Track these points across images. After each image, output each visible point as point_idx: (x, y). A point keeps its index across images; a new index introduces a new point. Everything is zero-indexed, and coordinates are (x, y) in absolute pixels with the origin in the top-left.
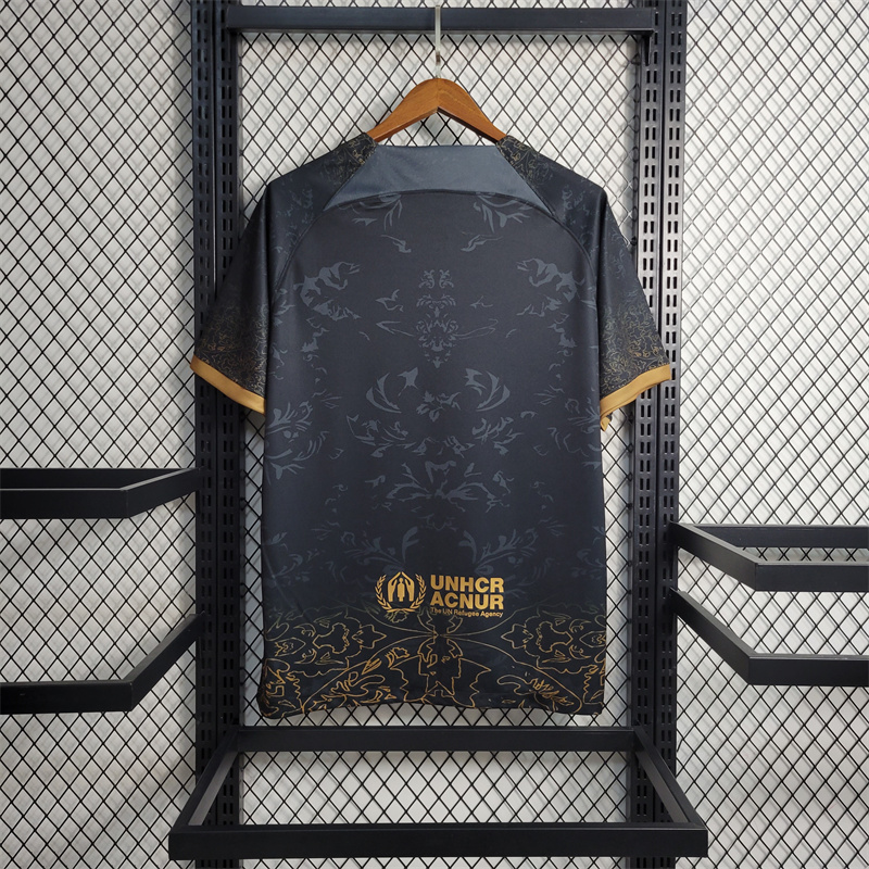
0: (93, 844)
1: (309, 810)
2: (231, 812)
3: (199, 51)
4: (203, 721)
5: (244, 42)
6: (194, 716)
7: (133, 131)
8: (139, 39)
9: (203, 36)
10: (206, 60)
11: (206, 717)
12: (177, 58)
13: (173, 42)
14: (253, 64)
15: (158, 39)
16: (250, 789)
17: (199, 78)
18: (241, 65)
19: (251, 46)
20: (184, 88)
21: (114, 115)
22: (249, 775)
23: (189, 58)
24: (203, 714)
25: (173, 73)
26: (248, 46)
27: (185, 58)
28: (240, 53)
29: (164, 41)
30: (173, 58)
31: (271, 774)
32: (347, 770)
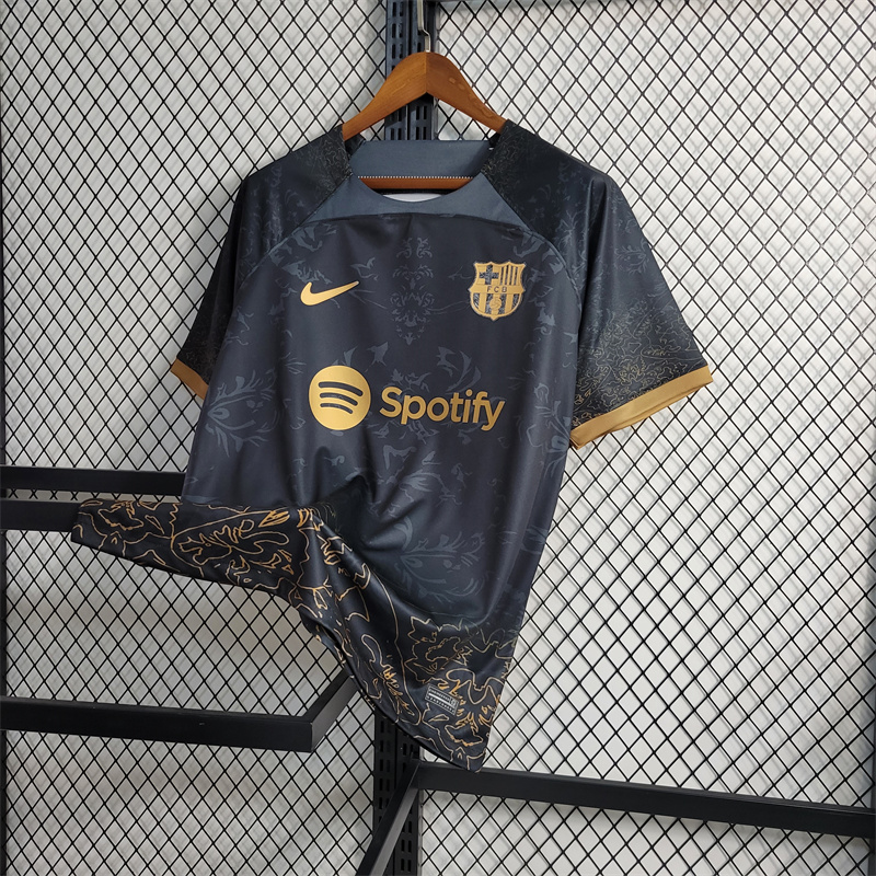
0: (269, 864)
1: (492, 858)
2: (410, 851)
3: (394, 26)
4: (382, 750)
5: (442, 12)
6: (372, 743)
7: (323, 117)
8: (331, 17)
9: (399, 10)
10: (401, 36)
11: (385, 746)
12: (371, 35)
13: (367, 19)
14: (452, 37)
15: (352, 15)
16: (430, 827)
17: (394, 57)
18: (439, 38)
19: (449, 17)
20: (378, 68)
21: (304, 102)
22: (429, 812)
23: (383, 35)
24: (382, 743)
25: (366, 52)
26: (446, 17)
27: (379, 34)
28: (438, 26)
29: (358, 18)
30: (367, 36)
31: (453, 814)
32: (535, 819)
